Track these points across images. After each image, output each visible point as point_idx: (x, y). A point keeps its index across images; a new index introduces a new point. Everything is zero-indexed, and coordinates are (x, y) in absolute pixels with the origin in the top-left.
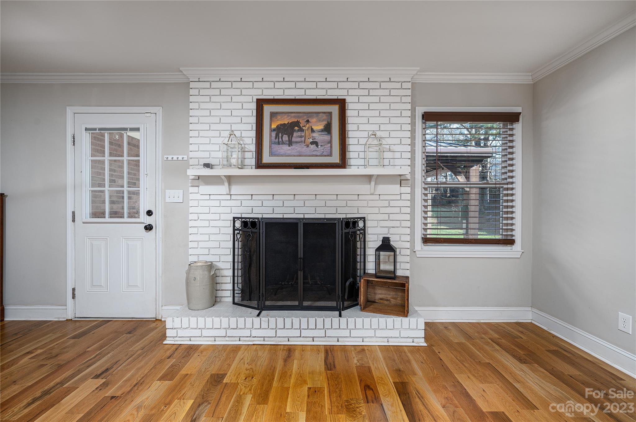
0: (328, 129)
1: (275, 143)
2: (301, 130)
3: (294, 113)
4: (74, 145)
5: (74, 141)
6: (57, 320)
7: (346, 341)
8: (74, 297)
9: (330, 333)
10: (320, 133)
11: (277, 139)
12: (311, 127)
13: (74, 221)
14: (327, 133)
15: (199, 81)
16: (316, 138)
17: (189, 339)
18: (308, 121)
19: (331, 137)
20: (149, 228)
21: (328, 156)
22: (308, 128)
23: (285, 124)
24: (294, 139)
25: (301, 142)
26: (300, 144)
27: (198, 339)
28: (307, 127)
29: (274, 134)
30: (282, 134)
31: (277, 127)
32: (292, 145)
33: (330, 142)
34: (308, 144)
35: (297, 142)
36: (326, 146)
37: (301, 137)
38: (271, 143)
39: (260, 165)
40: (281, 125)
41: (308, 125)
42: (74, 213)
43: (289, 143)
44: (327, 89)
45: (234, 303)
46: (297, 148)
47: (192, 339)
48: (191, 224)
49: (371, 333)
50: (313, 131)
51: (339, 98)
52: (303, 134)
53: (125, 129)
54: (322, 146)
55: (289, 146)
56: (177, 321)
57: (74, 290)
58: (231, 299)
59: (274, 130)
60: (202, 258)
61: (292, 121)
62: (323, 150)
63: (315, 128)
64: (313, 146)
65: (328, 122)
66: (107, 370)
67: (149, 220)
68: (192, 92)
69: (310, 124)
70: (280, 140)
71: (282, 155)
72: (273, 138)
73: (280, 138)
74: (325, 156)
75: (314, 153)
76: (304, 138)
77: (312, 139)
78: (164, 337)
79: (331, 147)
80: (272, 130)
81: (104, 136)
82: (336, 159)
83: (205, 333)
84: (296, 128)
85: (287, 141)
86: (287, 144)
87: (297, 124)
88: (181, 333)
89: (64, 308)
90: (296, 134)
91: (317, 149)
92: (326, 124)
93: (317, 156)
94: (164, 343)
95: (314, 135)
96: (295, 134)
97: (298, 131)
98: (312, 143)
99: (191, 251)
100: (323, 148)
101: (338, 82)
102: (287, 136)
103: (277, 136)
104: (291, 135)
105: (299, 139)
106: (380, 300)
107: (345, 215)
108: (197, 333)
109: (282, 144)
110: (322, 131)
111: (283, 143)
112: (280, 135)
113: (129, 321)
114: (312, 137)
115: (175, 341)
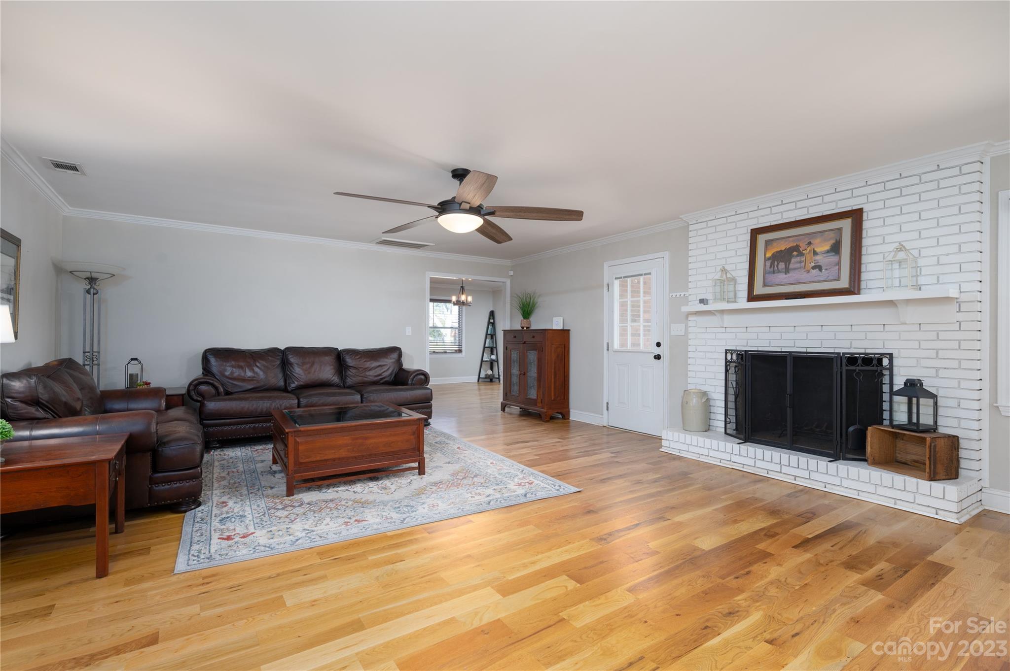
0: (836, 248)
1: (770, 273)
2: (801, 254)
3: (793, 236)
4: (608, 291)
5: (608, 288)
6: (597, 424)
7: (835, 490)
8: (608, 409)
9: (814, 476)
10: (825, 255)
11: (772, 268)
12: (814, 249)
13: (608, 350)
14: (834, 254)
15: (697, 223)
16: (819, 261)
17: (678, 451)
18: (810, 243)
19: (840, 258)
20: (658, 357)
21: (835, 280)
22: (810, 251)
23: (781, 250)
24: (791, 266)
25: (800, 268)
26: (799, 270)
27: (685, 452)
28: (808, 251)
29: (768, 263)
30: (777, 262)
31: (772, 255)
32: (788, 272)
33: (839, 264)
34: (809, 269)
35: (795, 269)
36: (832, 269)
37: (801, 262)
38: (765, 273)
39: (752, 298)
40: (777, 252)
41: (809, 248)
42: (608, 344)
43: (786, 271)
44: (836, 202)
45: (726, 433)
46: (794, 275)
47: (681, 452)
48: (690, 355)
49: (871, 489)
50: (815, 253)
51: (855, 208)
52: (803, 259)
53: (641, 275)
54: (826, 269)
55: (786, 274)
56: (670, 433)
57: (608, 403)
58: (723, 430)
59: (769, 259)
60: (699, 387)
61: (790, 246)
62: (827, 275)
63: (818, 250)
64: (815, 271)
65: (836, 240)
66: (618, 452)
67: (657, 351)
68: (691, 234)
69: (812, 247)
70: (776, 268)
71: (777, 285)
72: (768, 268)
73: (776, 266)
74: (831, 281)
75: (816, 279)
76: (804, 263)
77: (815, 263)
78: (661, 446)
79: (839, 269)
80: (766, 260)
81: (627, 282)
82: (844, 283)
83: (692, 449)
84: (795, 253)
85: (783, 269)
86: (783, 272)
87: (796, 248)
88: (673, 445)
89: (600, 416)
90: (795, 260)
91: (821, 274)
92: (834, 244)
93: (819, 281)
94: (661, 450)
95: (818, 258)
96: (793, 260)
97: (797, 256)
98: (814, 268)
99: (689, 380)
100: (828, 272)
101: (852, 189)
102: (783, 263)
103: (772, 265)
104: (788, 261)
105: (798, 265)
106: (913, 463)
107: (864, 349)
108: (685, 447)
109: (777, 273)
110: (828, 252)
111: (779, 272)
112: (776, 263)
113: (638, 434)
114: (814, 261)
115: (668, 450)
